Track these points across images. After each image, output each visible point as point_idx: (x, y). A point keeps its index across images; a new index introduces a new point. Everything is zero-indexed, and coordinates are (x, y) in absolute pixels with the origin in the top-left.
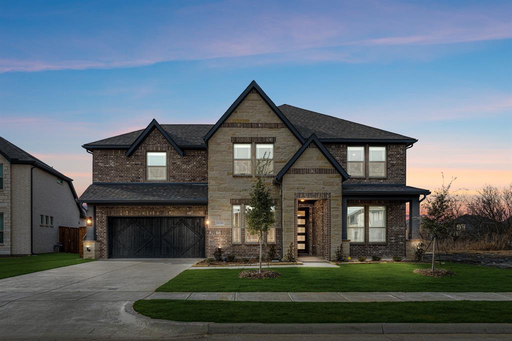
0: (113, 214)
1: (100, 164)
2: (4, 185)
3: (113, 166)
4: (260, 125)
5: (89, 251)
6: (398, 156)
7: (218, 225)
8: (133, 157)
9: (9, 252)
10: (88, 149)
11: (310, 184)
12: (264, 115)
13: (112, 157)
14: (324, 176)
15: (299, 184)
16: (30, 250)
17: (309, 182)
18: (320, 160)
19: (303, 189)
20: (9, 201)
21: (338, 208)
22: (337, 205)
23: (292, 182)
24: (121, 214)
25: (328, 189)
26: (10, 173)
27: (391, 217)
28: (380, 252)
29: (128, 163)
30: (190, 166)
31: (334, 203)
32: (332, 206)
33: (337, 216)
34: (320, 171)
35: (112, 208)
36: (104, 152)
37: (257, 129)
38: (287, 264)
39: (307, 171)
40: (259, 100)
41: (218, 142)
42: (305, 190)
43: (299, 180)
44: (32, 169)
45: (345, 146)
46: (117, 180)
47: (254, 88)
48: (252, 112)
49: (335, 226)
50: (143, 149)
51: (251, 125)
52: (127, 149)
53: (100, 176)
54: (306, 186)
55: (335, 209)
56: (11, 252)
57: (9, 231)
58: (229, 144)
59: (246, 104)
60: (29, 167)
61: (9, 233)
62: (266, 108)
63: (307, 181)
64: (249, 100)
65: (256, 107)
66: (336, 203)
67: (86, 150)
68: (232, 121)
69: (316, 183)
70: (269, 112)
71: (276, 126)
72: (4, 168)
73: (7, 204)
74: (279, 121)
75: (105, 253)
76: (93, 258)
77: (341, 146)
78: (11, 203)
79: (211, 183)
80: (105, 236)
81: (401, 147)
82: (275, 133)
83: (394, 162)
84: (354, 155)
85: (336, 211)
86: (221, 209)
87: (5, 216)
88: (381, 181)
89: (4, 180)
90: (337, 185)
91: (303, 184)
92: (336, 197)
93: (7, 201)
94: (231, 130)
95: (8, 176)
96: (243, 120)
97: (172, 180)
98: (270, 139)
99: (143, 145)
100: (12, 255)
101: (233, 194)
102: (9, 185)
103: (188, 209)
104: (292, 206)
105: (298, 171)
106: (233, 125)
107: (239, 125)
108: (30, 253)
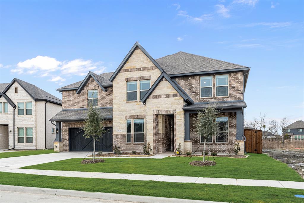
0: (71, 127)
1: (65, 99)
2: (33, 113)
3: (71, 100)
4: (142, 69)
5: (56, 147)
6: (237, 81)
7: (118, 132)
8: (81, 94)
9: (35, 148)
10: (60, 91)
11: (162, 105)
12: (144, 63)
13: (71, 95)
14: (172, 99)
15: (156, 105)
16: (45, 146)
17: (162, 104)
18: (169, 88)
19: (159, 108)
20: (35, 121)
21: (181, 120)
22: (181, 117)
23: (152, 104)
24: (75, 127)
25: (174, 107)
26: (35, 106)
27: (232, 124)
28: (224, 149)
29: (78, 97)
30: (110, 97)
31: (178, 116)
32: (177, 119)
33: (181, 125)
34: (169, 96)
35: (71, 123)
36: (67, 93)
37: (140, 71)
38: (139, 156)
39: (161, 96)
40: (141, 53)
41: (118, 82)
42: (160, 109)
43: (156, 103)
44: (45, 103)
45: (198, 77)
46: (73, 108)
47: (137, 46)
48: (137, 61)
49: (179, 131)
50: (86, 89)
51: (137, 70)
52: (77, 90)
53: (65, 106)
54: (160, 106)
55: (179, 120)
56: (36, 148)
57: (35, 136)
58: (124, 82)
59: (133, 56)
60: (44, 102)
61: (35, 138)
62: (146, 58)
63: (161, 103)
64: (135, 54)
65: (139, 58)
66: (180, 116)
67: (59, 92)
68: (125, 68)
69: (167, 103)
70: (147, 60)
71: (152, 68)
72: (33, 104)
73: (34, 123)
74: (153, 65)
75: (68, 149)
76: (58, 151)
77: (196, 77)
78: (36, 122)
79: (114, 107)
80: (68, 139)
81: (240, 74)
82: (151, 73)
83: (234, 85)
84: (205, 82)
85: (180, 121)
86: (120, 122)
87: (33, 129)
88: (225, 99)
89: (33, 110)
90: (181, 104)
91: (159, 105)
92: (179, 112)
93: (34, 121)
94: (125, 74)
95: (35, 108)
96: (132, 67)
97: (101, 106)
98: (148, 77)
99: (86, 87)
100: (36, 149)
101: (126, 113)
102: (35, 113)
103: (109, 123)
104: (152, 119)
105: (155, 97)
106: (126, 71)
107: (129, 70)
108: (45, 148)
